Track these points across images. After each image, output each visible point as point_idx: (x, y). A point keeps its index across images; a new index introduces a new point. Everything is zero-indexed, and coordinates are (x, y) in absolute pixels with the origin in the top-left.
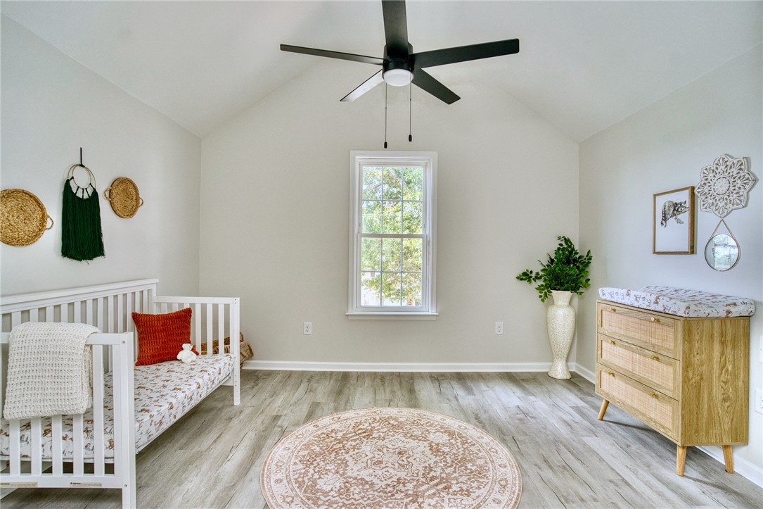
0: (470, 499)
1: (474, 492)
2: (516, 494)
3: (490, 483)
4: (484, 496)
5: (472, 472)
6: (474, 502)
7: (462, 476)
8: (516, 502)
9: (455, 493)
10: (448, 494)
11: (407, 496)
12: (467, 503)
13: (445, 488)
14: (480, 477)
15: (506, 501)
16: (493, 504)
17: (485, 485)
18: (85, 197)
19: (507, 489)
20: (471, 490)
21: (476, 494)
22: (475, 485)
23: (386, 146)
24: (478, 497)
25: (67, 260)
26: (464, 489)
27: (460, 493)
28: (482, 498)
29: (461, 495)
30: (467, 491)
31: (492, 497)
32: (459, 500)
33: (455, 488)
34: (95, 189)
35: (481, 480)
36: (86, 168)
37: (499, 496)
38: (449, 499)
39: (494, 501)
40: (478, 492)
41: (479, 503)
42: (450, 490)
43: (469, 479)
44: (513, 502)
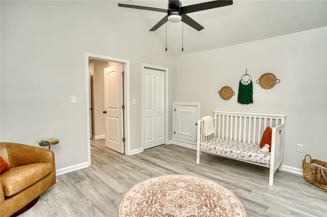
0: (136, 202)
1: (136, 206)
2: (120, 214)
3: (133, 213)
4: (132, 206)
5: (144, 214)
6: (134, 202)
7: (147, 210)
8: (119, 210)
9: (143, 202)
10: (145, 200)
11: (156, 193)
12: (136, 201)
13: (148, 202)
14: (139, 214)
15: (123, 209)
16: (127, 205)
17: (134, 211)
18: (246, 84)
19: (124, 214)
20: (138, 206)
21: (135, 206)
22: (138, 209)
23: (183, 50)
24: (134, 205)
25: (241, 105)
26: (141, 205)
27: (141, 203)
28: (132, 205)
29: (140, 202)
30: (139, 205)
31: (129, 208)
32: (140, 200)
33: (145, 204)
34: (251, 81)
35: (137, 213)
36: (248, 75)
37: (126, 209)
38: (143, 199)
39: (127, 206)
40: (135, 207)
41: (132, 203)
42: (145, 202)
43: (142, 210)
44: (120, 210)
